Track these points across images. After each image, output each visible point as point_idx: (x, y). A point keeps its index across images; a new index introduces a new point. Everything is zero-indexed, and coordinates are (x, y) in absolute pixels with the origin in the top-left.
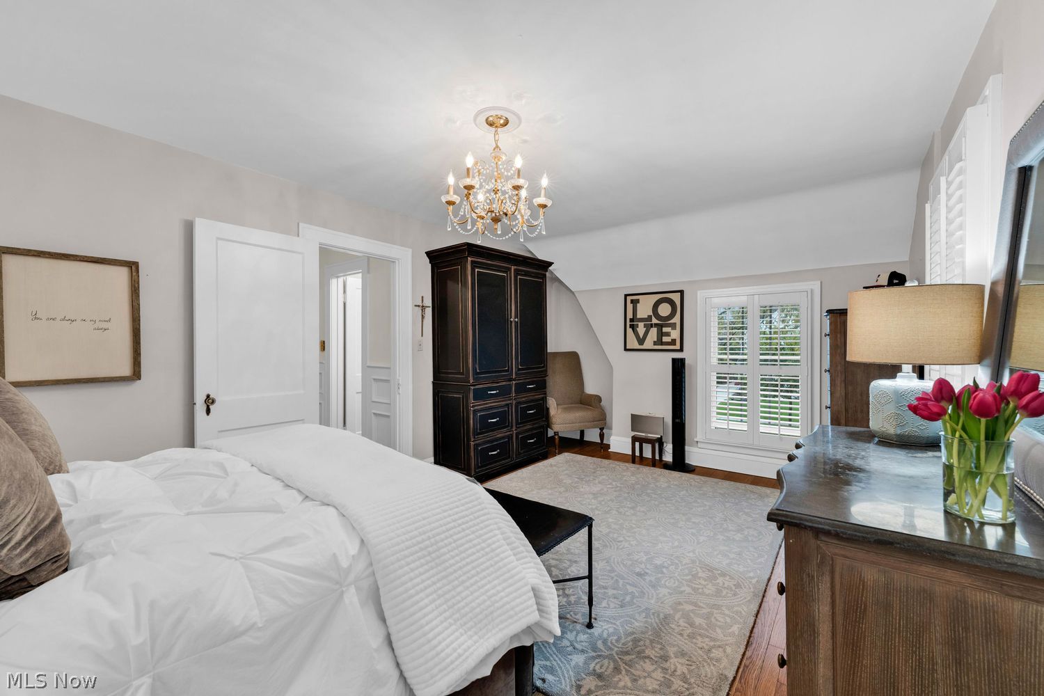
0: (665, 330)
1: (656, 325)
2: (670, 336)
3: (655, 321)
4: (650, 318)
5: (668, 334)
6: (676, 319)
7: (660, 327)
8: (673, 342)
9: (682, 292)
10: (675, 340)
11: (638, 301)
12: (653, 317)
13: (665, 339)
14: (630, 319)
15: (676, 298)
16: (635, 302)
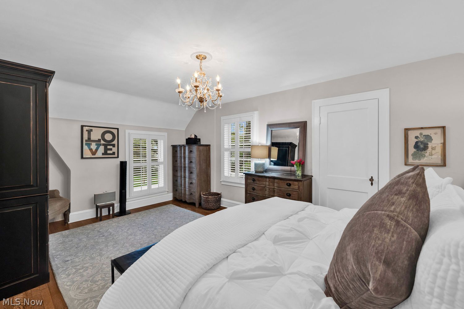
0: (109, 147)
1: (103, 145)
2: (112, 150)
3: (102, 142)
4: (99, 140)
5: (111, 149)
6: (115, 142)
7: (105, 146)
8: (114, 153)
9: (118, 129)
10: (115, 152)
11: (91, 130)
12: (101, 140)
13: (109, 152)
14: (86, 140)
15: (115, 131)
16: (89, 132)
